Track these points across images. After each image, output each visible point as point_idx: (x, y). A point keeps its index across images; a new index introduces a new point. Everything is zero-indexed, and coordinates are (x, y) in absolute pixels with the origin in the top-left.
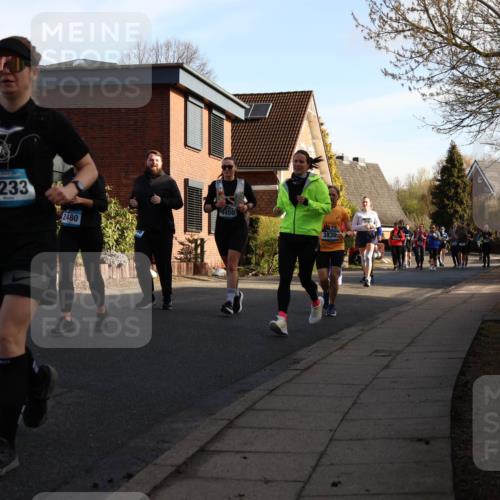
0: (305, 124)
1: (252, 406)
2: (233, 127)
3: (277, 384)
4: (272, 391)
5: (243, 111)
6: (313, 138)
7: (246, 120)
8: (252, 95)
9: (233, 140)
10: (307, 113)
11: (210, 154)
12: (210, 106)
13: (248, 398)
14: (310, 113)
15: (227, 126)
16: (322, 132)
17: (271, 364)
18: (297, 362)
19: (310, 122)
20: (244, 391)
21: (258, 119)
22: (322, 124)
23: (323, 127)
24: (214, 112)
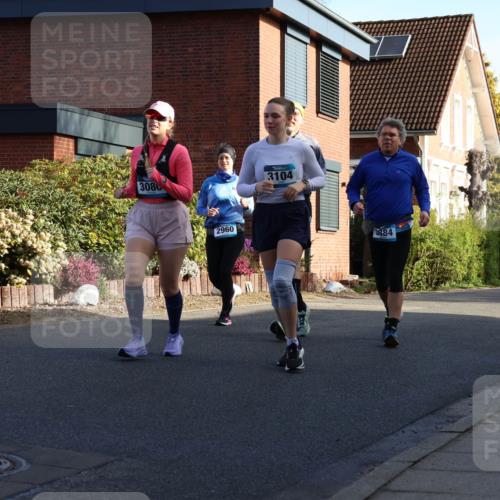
0: (461, 64)
1: (385, 485)
2: (352, 71)
3: (424, 452)
4: (415, 463)
5: (367, 47)
6: (474, 85)
7: (373, 61)
8: (381, 23)
9: (352, 90)
10: (464, 48)
11: (318, 112)
12: (318, 41)
13: (380, 474)
14: (468, 49)
15: (344, 70)
16: (487, 76)
17: (412, 423)
18: (453, 420)
19: (468, 61)
20: (375, 463)
21: (389, 60)
22: (487, 65)
23: (488, 69)
24: (325, 49)
